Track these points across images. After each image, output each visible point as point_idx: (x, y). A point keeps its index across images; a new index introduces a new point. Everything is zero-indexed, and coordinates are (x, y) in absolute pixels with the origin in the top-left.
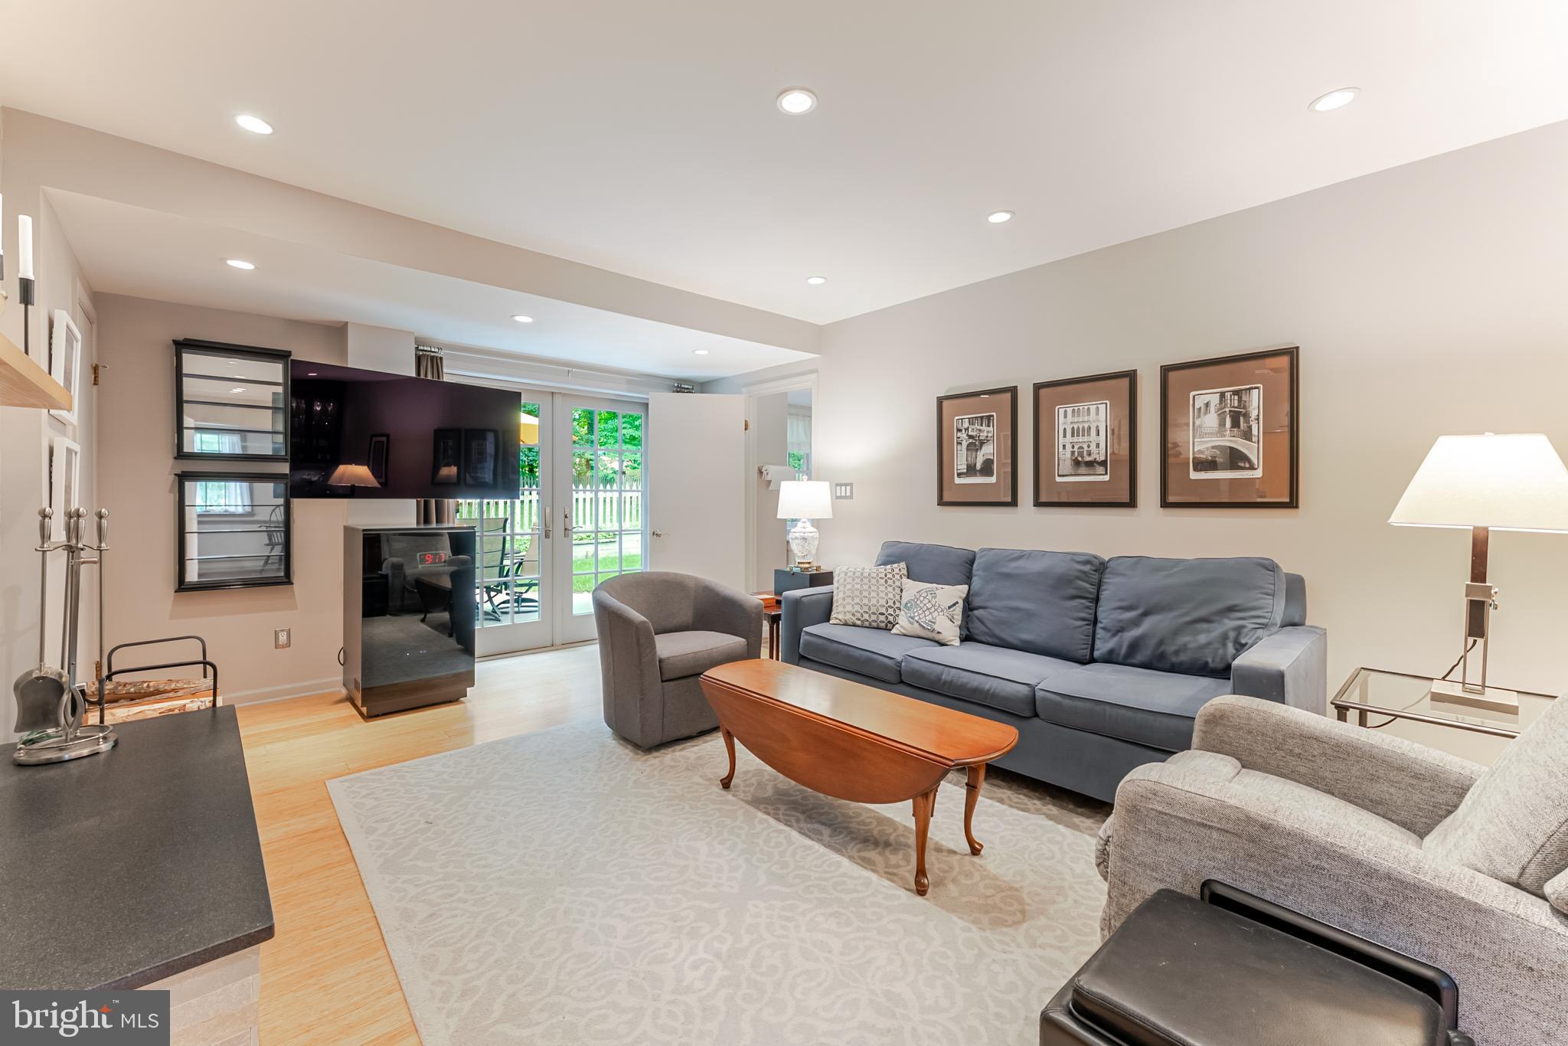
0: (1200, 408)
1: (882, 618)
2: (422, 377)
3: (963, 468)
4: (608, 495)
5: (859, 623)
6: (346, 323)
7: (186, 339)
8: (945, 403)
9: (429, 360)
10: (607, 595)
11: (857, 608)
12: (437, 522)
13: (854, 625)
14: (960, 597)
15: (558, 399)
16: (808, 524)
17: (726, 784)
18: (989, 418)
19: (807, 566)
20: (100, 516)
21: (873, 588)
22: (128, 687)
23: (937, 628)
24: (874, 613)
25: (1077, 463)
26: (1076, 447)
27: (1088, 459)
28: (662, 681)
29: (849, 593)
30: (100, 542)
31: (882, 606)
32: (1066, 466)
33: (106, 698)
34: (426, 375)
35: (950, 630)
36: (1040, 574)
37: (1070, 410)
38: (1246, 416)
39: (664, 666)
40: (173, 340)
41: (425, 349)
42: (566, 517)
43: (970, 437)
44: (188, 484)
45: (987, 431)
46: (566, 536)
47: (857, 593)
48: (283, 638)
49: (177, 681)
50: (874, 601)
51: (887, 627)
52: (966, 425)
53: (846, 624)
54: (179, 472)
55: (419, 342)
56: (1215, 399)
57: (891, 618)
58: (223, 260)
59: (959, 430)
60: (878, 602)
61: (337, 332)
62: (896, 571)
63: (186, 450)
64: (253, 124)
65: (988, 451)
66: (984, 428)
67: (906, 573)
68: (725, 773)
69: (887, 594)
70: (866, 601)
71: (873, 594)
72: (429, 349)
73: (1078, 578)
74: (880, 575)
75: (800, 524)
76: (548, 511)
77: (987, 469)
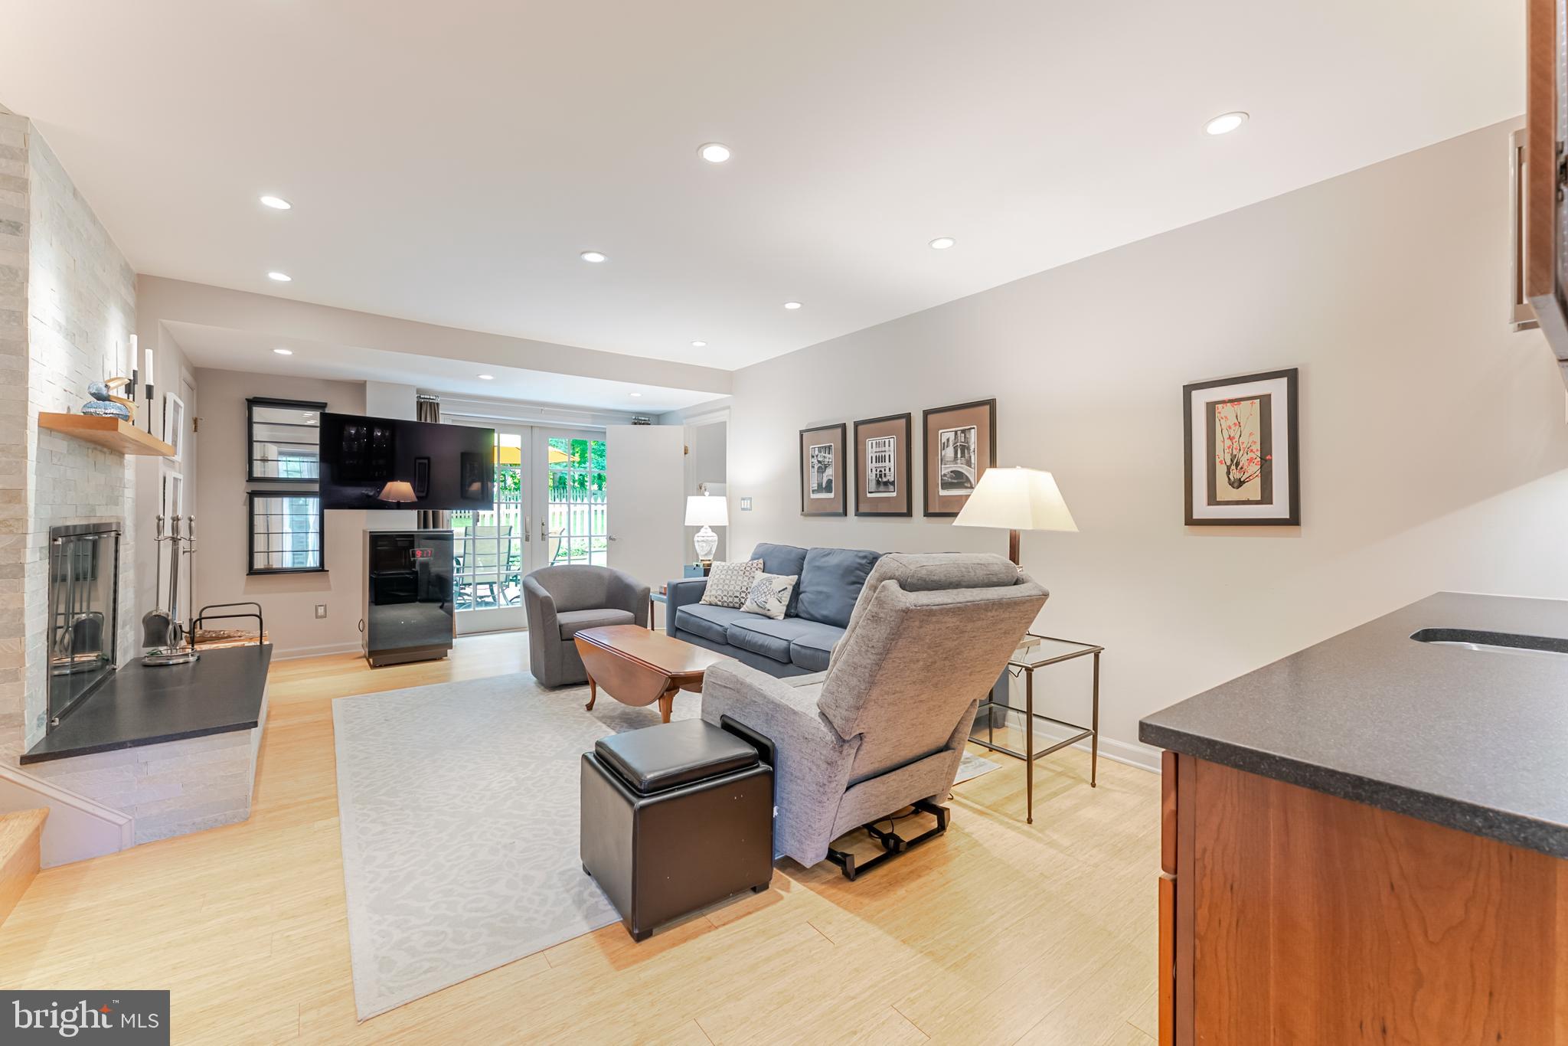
0: (944, 443)
1: (737, 600)
2: (423, 421)
3: (815, 486)
4: (579, 508)
5: (720, 603)
6: (365, 382)
7: (255, 398)
8: (805, 435)
9: (426, 405)
10: (536, 582)
11: (720, 592)
12: (434, 527)
13: (717, 605)
14: (791, 585)
15: (536, 431)
16: (710, 530)
17: (590, 707)
18: (830, 447)
19: (708, 562)
20: (191, 520)
21: (734, 577)
22: (211, 633)
23: (768, 606)
24: (731, 596)
25: (878, 483)
26: (878, 470)
27: (885, 480)
28: (562, 640)
29: (716, 581)
30: (191, 536)
31: (737, 591)
32: (873, 486)
33: (196, 639)
34: (426, 420)
35: (778, 608)
36: (838, 566)
37: (874, 442)
38: (968, 448)
39: (563, 629)
40: (246, 399)
41: (426, 397)
42: (543, 524)
43: (819, 462)
44: (256, 500)
45: (830, 458)
46: (543, 539)
47: (721, 581)
48: (321, 611)
49: (242, 632)
50: (732, 588)
51: (737, 607)
52: (817, 452)
53: (711, 605)
54: (250, 491)
55: (419, 391)
56: (952, 436)
57: (743, 600)
58: (272, 350)
59: (813, 457)
60: (734, 588)
61: (359, 388)
62: (755, 565)
63: (255, 475)
64: (278, 277)
65: (830, 472)
66: (827, 455)
67: (762, 567)
68: (588, 701)
69: (742, 582)
70: (726, 587)
71: (733, 582)
72: (428, 397)
73: (857, 569)
74: (742, 568)
75: (702, 530)
76: (528, 520)
77: (828, 489)
